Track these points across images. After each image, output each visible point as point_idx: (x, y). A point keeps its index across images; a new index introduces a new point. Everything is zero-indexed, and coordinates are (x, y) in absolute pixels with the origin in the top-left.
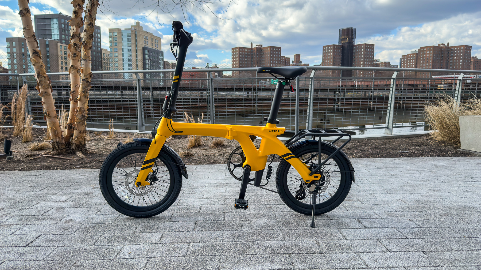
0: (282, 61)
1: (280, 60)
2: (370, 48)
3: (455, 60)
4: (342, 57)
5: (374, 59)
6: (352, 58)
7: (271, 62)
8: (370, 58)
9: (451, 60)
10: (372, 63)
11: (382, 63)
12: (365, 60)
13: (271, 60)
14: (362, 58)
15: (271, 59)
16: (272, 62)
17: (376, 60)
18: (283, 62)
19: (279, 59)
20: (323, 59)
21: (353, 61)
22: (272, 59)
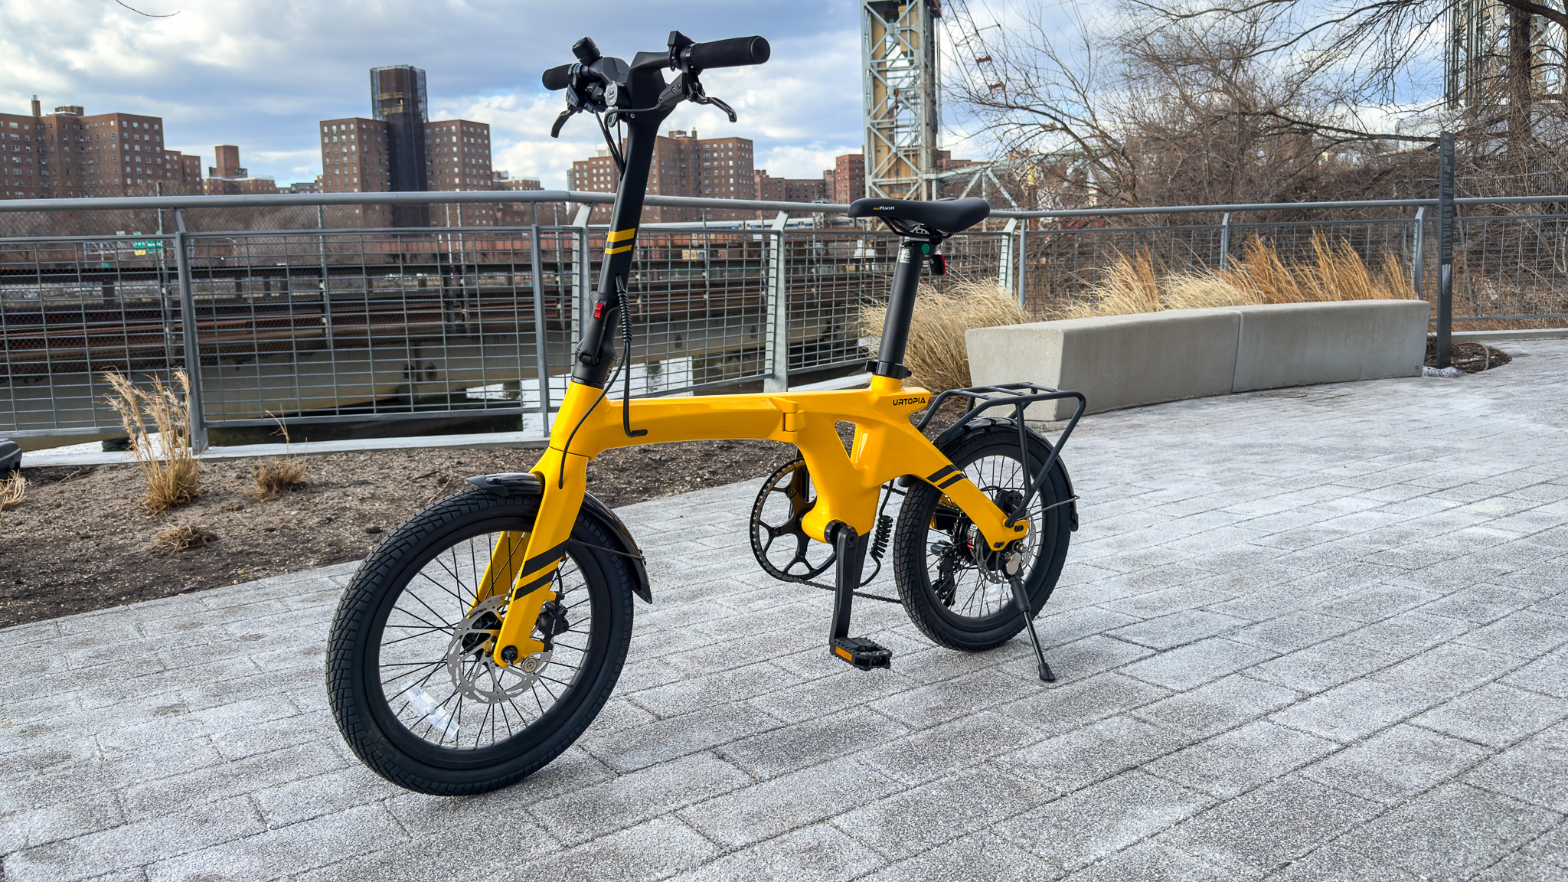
0: (168, 166)
1: (163, 166)
2: (476, 135)
3: (716, 177)
4: (389, 160)
5: (494, 170)
6: (425, 165)
7: (124, 169)
8: (481, 167)
9: (706, 178)
10: (489, 183)
11: (517, 182)
12: (464, 171)
13: (124, 164)
14: (456, 165)
15: (123, 159)
16: (128, 169)
17: (499, 174)
18: (172, 170)
19: (159, 161)
20: (325, 166)
21: (429, 174)
22: (127, 159)
